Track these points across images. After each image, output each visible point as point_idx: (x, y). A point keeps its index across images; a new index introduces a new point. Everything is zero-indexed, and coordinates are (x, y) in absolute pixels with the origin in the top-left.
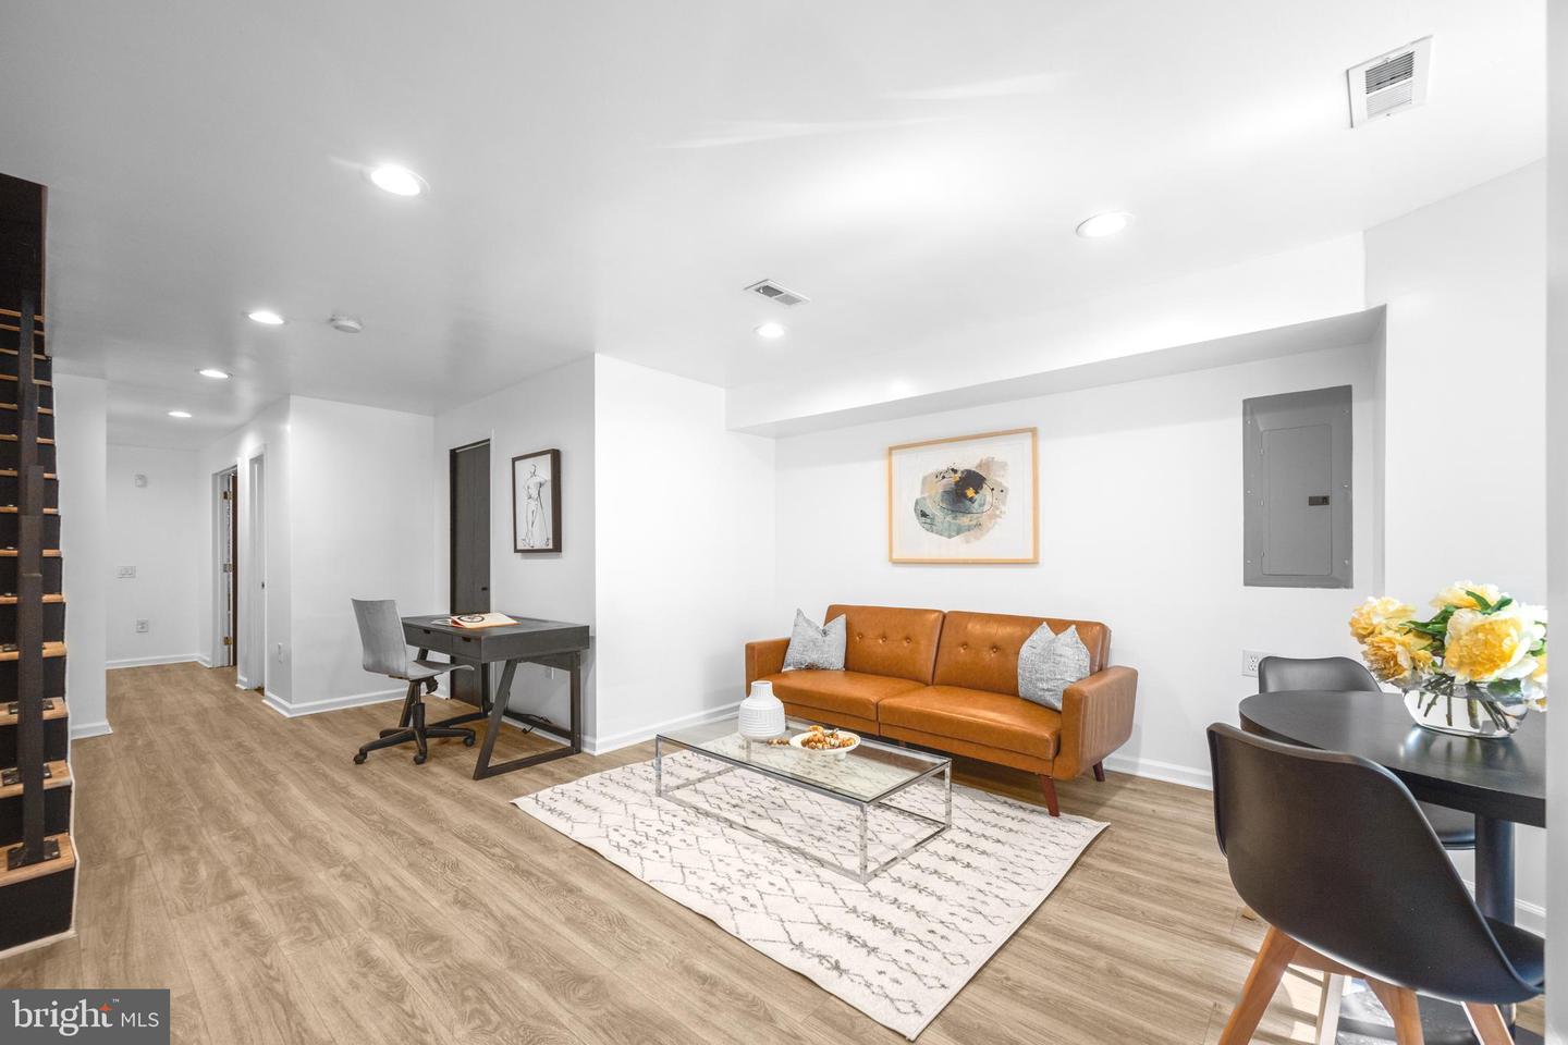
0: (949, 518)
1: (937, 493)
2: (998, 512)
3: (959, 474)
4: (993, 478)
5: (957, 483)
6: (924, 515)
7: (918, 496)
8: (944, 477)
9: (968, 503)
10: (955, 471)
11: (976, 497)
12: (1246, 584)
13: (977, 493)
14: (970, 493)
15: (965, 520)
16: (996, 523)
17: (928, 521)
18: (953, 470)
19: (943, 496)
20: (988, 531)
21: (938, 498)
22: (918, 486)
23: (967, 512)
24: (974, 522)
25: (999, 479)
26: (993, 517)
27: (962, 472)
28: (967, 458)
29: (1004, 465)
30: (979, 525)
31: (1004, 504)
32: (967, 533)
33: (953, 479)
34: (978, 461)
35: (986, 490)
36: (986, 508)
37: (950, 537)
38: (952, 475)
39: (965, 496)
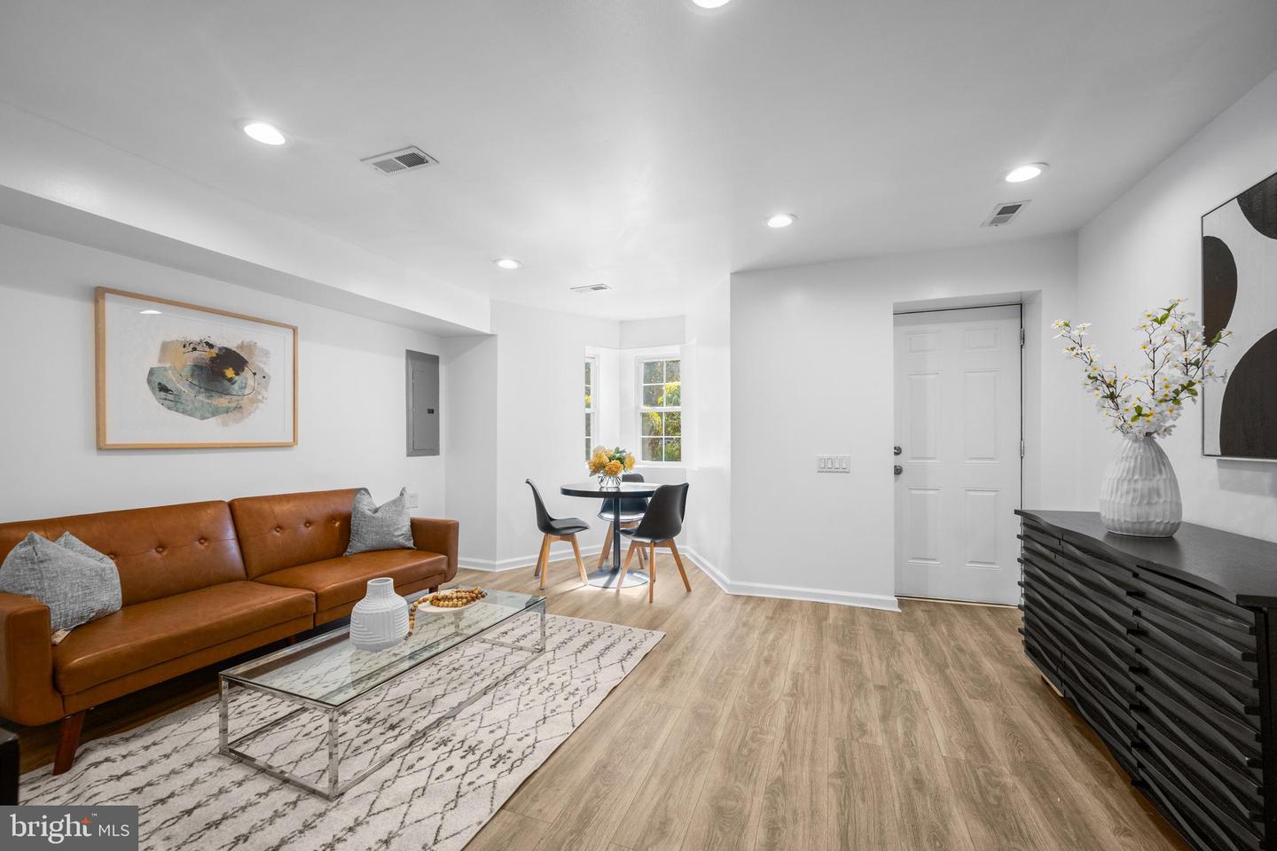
0: (201, 397)
1: (185, 366)
2: (260, 397)
3: (214, 352)
4: (255, 361)
5: (213, 360)
6: (163, 388)
7: (156, 364)
8: (194, 349)
9: (226, 382)
10: (211, 346)
11: (237, 378)
12: (409, 455)
13: (237, 374)
14: (230, 373)
15: (223, 401)
16: (257, 407)
17: (170, 397)
18: (207, 343)
19: (193, 371)
20: (249, 414)
21: (187, 372)
22: (155, 351)
23: (225, 393)
24: (233, 405)
25: (262, 366)
26: (254, 401)
27: (220, 349)
28: (227, 336)
29: (267, 353)
30: (239, 408)
31: (266, 388)
32: (225, 415)
33: (205, 355)
34: (240, 342)
35: (247, 373)
36: (247, 391)
37: (203, 418)
38: (207, 349)
39: (224, 376)
